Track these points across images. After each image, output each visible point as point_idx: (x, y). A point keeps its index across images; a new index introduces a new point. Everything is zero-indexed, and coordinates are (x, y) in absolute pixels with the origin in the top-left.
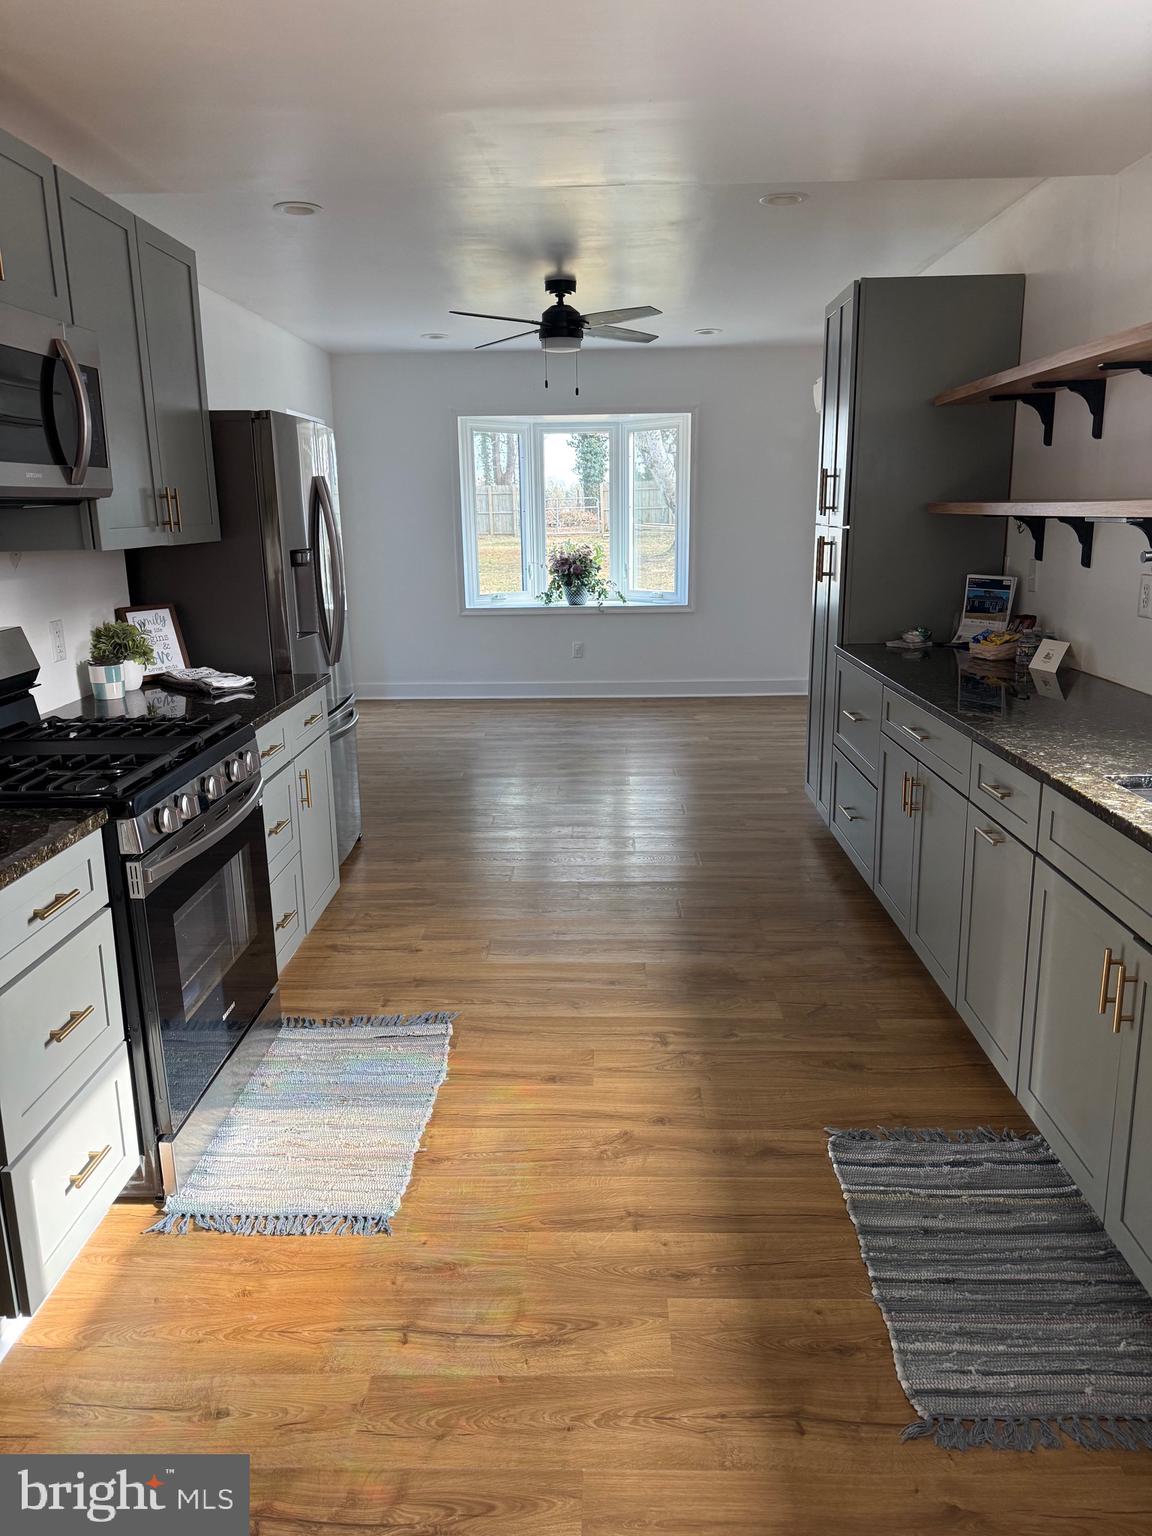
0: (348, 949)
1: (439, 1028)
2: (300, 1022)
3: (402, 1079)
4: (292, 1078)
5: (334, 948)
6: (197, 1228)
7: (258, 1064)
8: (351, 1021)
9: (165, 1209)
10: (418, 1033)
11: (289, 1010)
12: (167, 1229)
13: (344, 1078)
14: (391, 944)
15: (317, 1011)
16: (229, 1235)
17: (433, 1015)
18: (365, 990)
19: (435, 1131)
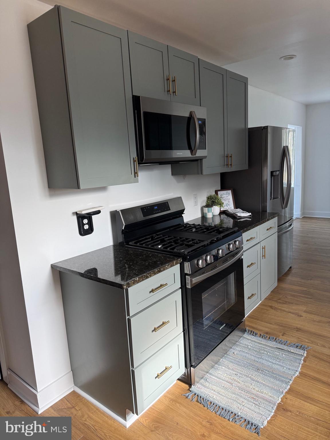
0: (276, 309)
1: (301, 352)
2: (252, 333)
3: (281, 369)
4: (243, 354)
5: (271, 307)
6: (197, 401)
7: (234, 344)
8: (269, 338)
9: (191, 389)
10: (292, 351)
11: (250, 327)
12: (189, 397)
13: (260, 360)
14: (292, 311)
15: (259, 330)
16: (206, 408)
17: (300, 345)
18: (277, 327)
19: (288, 396)
